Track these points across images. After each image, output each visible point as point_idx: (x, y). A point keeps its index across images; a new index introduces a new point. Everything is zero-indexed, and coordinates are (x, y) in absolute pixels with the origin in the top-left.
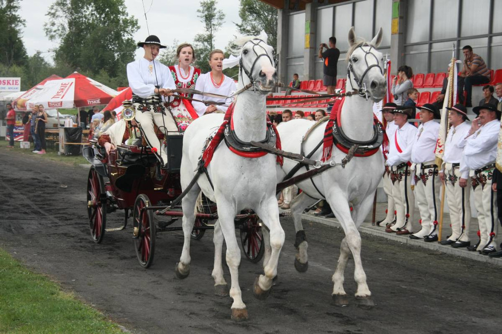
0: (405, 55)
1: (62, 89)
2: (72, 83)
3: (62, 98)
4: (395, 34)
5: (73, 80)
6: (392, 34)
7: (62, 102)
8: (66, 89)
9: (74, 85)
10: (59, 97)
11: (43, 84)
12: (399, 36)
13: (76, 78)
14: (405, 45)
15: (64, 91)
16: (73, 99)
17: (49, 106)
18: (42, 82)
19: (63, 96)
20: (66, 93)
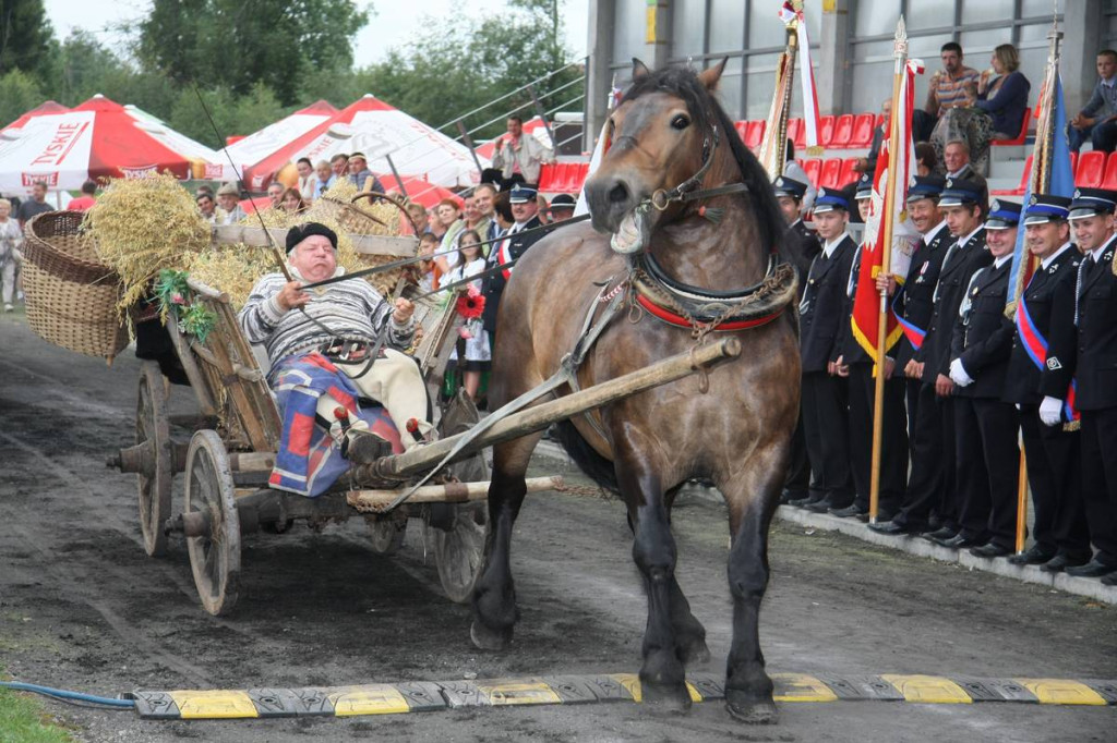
0: (852, 66)
1: (60, 140)
2: (87, 124)
3: (58, 163)
4: (831, 12)
5: (89, 116)
6: (824, 14)
7: (57, 174)
8: (70, 140)
9: (90, 130)
10: (49, 162)
11: (20, 126)
12: (838, 18)
13: (97, 112)
14: (853, 41)
15: (66, 146)
16: (85, 167)
17: (24, 184)
18: (18, 121)
19: (62, 158)
20: (68, 150)
